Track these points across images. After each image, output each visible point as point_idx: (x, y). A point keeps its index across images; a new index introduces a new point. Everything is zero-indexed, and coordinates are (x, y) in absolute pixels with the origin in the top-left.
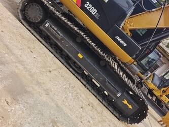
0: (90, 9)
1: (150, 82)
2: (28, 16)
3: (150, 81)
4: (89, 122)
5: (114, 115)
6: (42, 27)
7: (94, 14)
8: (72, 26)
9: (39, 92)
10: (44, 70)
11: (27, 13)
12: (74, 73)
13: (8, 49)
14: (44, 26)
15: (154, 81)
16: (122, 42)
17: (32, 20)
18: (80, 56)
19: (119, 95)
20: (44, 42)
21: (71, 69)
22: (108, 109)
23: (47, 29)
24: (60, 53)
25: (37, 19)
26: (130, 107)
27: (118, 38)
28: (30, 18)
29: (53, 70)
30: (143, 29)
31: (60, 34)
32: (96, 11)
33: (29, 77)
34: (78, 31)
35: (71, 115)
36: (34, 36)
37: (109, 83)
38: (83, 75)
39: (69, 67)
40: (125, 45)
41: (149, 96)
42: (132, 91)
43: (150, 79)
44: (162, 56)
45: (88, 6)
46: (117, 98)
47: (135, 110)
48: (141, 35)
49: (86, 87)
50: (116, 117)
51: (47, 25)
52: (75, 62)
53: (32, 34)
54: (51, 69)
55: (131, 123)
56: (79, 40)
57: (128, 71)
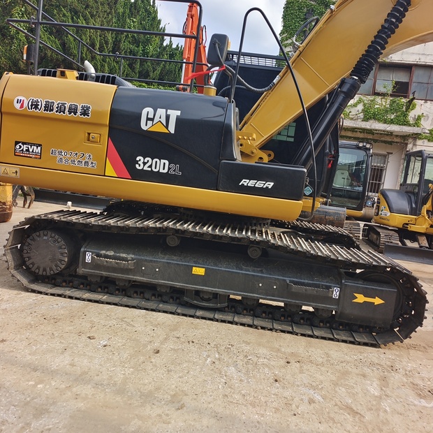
0: (150, 166)
1: (389, 214)
2: (38, 268)
3: (385, 212)
4: (311, 401)
5: (359, 344)
6: (81, 271)
7: (166, 171)
8: (139, 225)
9: (160, 415)
10: (142, 358)
11: (33, 264)
12: (211, 316)
13: (35, 370)
14: (85, 265)
15: (394, 206)
16: (260, 184)
17: (51, 269)
18: (199, 271)
19: (336, 293)
20: (105, 298)
21: (199, 313)
22: (338, 341)
23: (94, 265)
24: (154, 295)
25: (61, 261)
26: (378, 301)
27: (245, 182)
28: (45, 270)
29: (162, 343)
30: (287, 127)
31: (128, 257)
32: (167, 162)
33: (118, 398)
34: (158, 225)
35: (262, 416)
36: (77, 299)
37: (295, 283)
38: (233, 307)
39: (191, 312)
40: (270, 185)
41: (409, 244)
43: (382, 207)
44: (368, 146)
45: (145, 163)
46: (337, 301)
48: (292, 140)
49: (256, 327)
50: (366, 344)
51: (88, 258)
52: (197, 292)
53: (71, 297)
54: (156, 345)
56: (173, 242)
57: (322, 227)
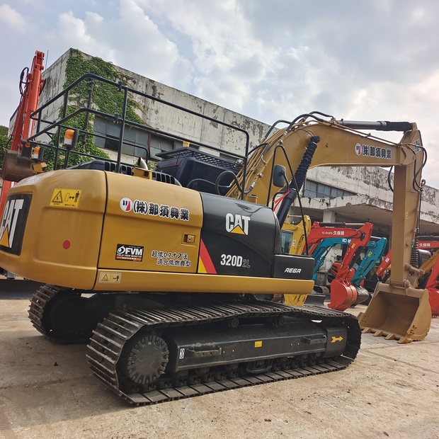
0: (230, 262)
2: (147, 378)
7: (240, 265)
14: (179, 362)
16: (295, 271)
18: (258, 344)
26: (340, 339)
32: (241, 258)
40: (299, 271)
42: (318, 317)
45: (227, 260)
47: (346, 337)
51: (182, 354)
55: (354, 357)
56: (235, 323)
